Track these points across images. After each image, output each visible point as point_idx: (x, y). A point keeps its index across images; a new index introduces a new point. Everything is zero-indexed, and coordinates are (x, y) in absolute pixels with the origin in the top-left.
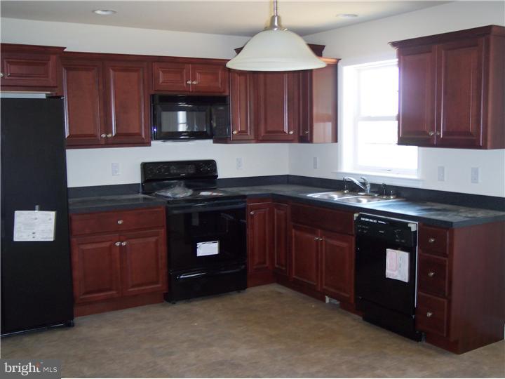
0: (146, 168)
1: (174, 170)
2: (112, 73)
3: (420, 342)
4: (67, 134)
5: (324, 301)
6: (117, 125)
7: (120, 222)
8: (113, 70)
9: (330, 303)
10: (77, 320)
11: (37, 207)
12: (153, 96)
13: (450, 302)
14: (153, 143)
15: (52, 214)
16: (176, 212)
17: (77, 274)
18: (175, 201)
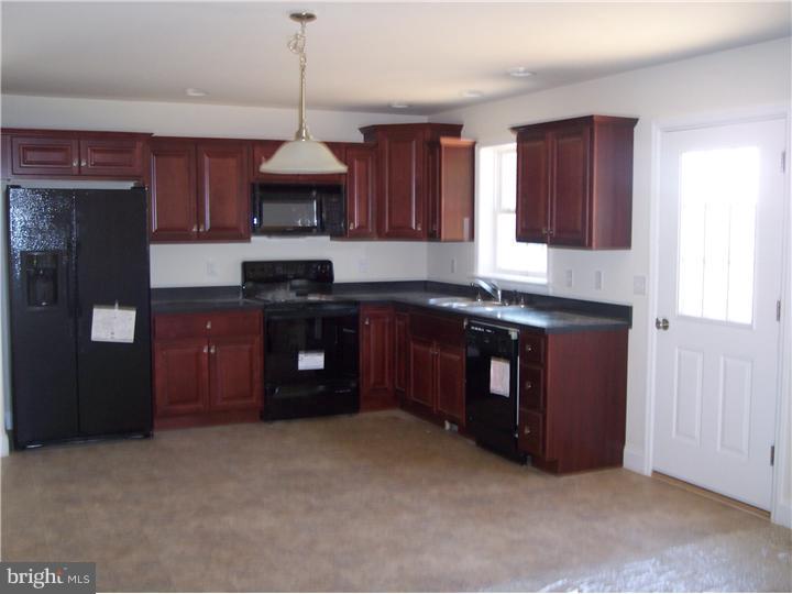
0: (248, 267)
1: (280, 271)
2: (206, 158)
3: (524, 466)
4: (155, 227)
5: (444, 426)
6: (211, 219)
7: (209, 326)
8: (208, 155)
9: (451, 429)
10: (156, 433)
11: (117, 305)
12: (253, 185)
13: (545, 418)
14: (253, 238)
15: (132, 314)
16: (275, 317)
17: (159, 381)
18: (275, 305)
